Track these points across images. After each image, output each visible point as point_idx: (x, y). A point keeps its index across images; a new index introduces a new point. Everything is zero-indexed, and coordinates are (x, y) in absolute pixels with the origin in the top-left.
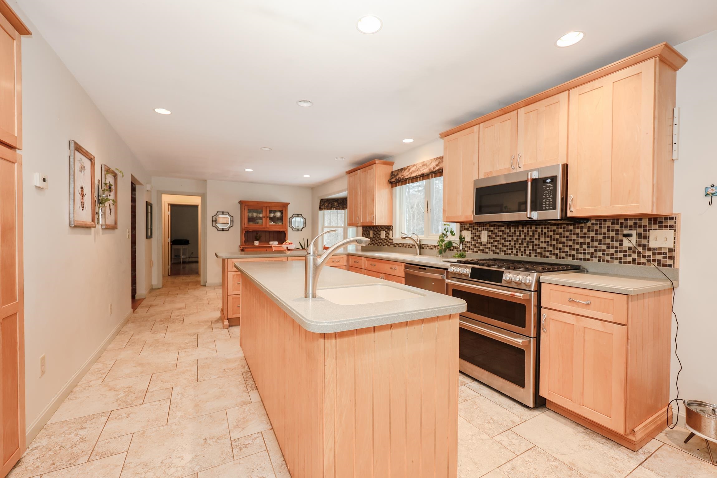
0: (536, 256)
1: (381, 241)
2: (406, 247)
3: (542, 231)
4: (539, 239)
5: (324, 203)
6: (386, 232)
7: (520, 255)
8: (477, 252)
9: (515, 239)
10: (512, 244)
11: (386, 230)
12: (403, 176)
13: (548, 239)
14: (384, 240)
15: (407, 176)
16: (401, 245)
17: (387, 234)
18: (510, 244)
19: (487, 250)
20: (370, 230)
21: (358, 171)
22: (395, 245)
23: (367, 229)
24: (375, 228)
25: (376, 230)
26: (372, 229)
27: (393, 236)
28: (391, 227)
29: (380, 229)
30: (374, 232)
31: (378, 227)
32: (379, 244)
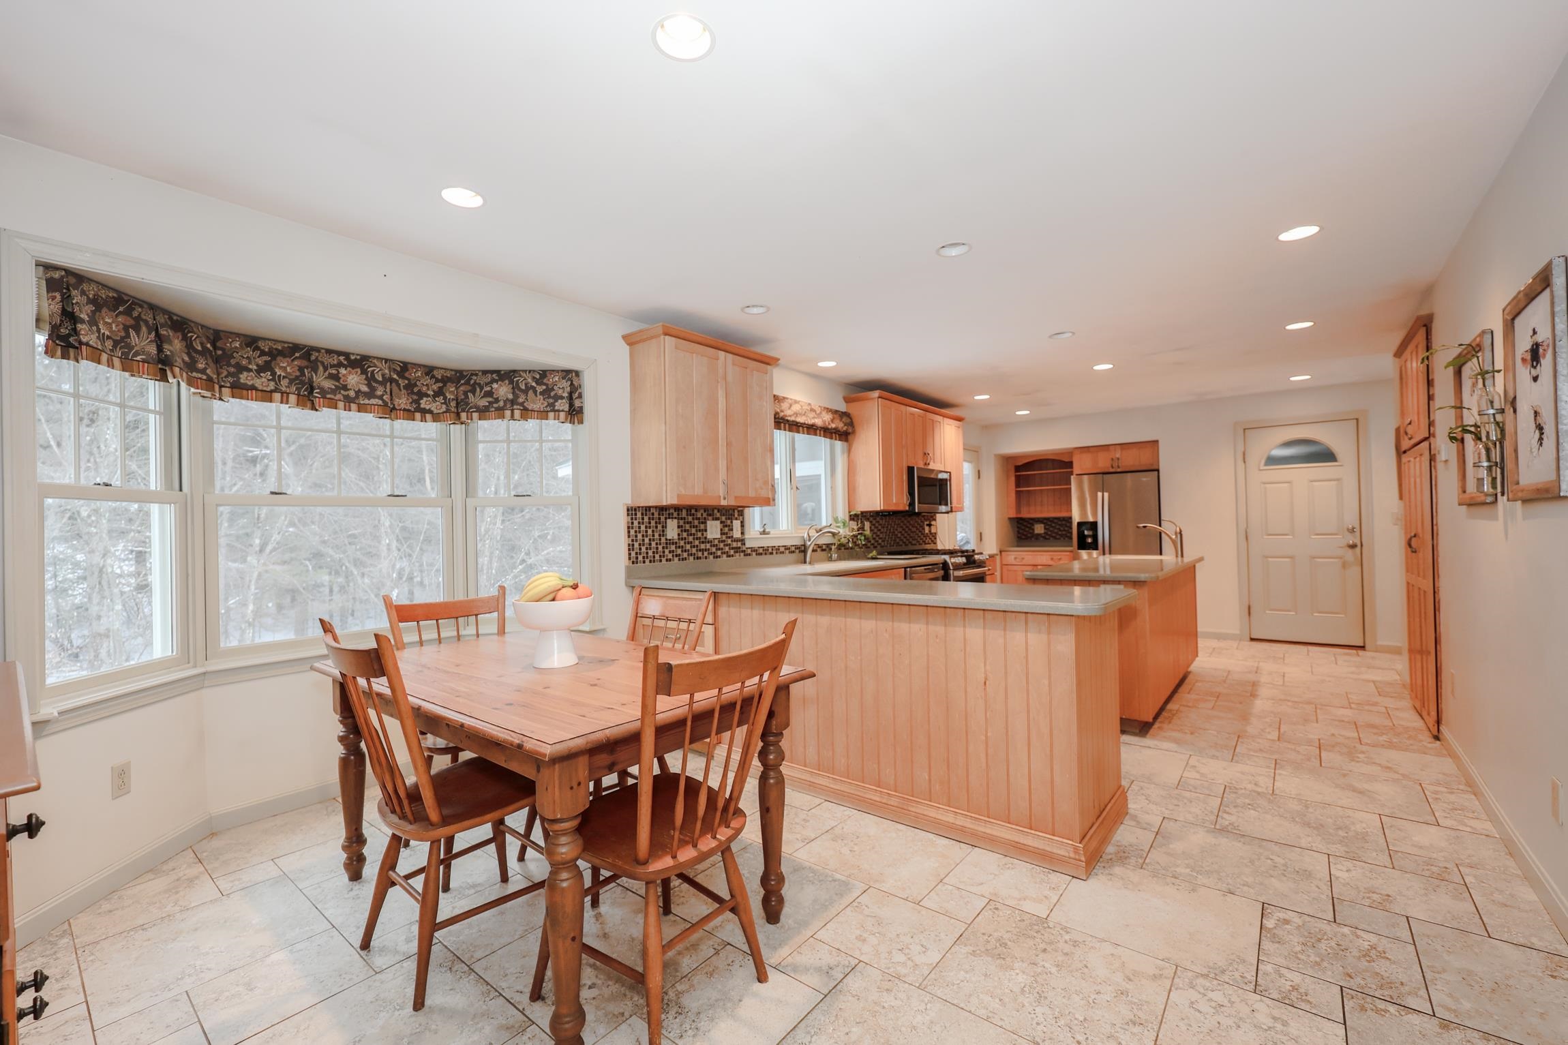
1: (708, 546)
2: (772, 553)
6: (721, 522)
8: (864, 549)
11: (723, 518)
14: (716, 542)
15: (790, 416)
16: (761, 551)
17: (726, 528)
20: (666, 519)
21: (720, 352)
22: (749, 551)
23: (653, 514)
24: (684, 512)
25: (690, 518)
26: (672, 514)
27: (742, 533)
28: (738, 511)
29: (702, 515)
30: (681, 522)
31: (696, 511)
32: (700, 554)
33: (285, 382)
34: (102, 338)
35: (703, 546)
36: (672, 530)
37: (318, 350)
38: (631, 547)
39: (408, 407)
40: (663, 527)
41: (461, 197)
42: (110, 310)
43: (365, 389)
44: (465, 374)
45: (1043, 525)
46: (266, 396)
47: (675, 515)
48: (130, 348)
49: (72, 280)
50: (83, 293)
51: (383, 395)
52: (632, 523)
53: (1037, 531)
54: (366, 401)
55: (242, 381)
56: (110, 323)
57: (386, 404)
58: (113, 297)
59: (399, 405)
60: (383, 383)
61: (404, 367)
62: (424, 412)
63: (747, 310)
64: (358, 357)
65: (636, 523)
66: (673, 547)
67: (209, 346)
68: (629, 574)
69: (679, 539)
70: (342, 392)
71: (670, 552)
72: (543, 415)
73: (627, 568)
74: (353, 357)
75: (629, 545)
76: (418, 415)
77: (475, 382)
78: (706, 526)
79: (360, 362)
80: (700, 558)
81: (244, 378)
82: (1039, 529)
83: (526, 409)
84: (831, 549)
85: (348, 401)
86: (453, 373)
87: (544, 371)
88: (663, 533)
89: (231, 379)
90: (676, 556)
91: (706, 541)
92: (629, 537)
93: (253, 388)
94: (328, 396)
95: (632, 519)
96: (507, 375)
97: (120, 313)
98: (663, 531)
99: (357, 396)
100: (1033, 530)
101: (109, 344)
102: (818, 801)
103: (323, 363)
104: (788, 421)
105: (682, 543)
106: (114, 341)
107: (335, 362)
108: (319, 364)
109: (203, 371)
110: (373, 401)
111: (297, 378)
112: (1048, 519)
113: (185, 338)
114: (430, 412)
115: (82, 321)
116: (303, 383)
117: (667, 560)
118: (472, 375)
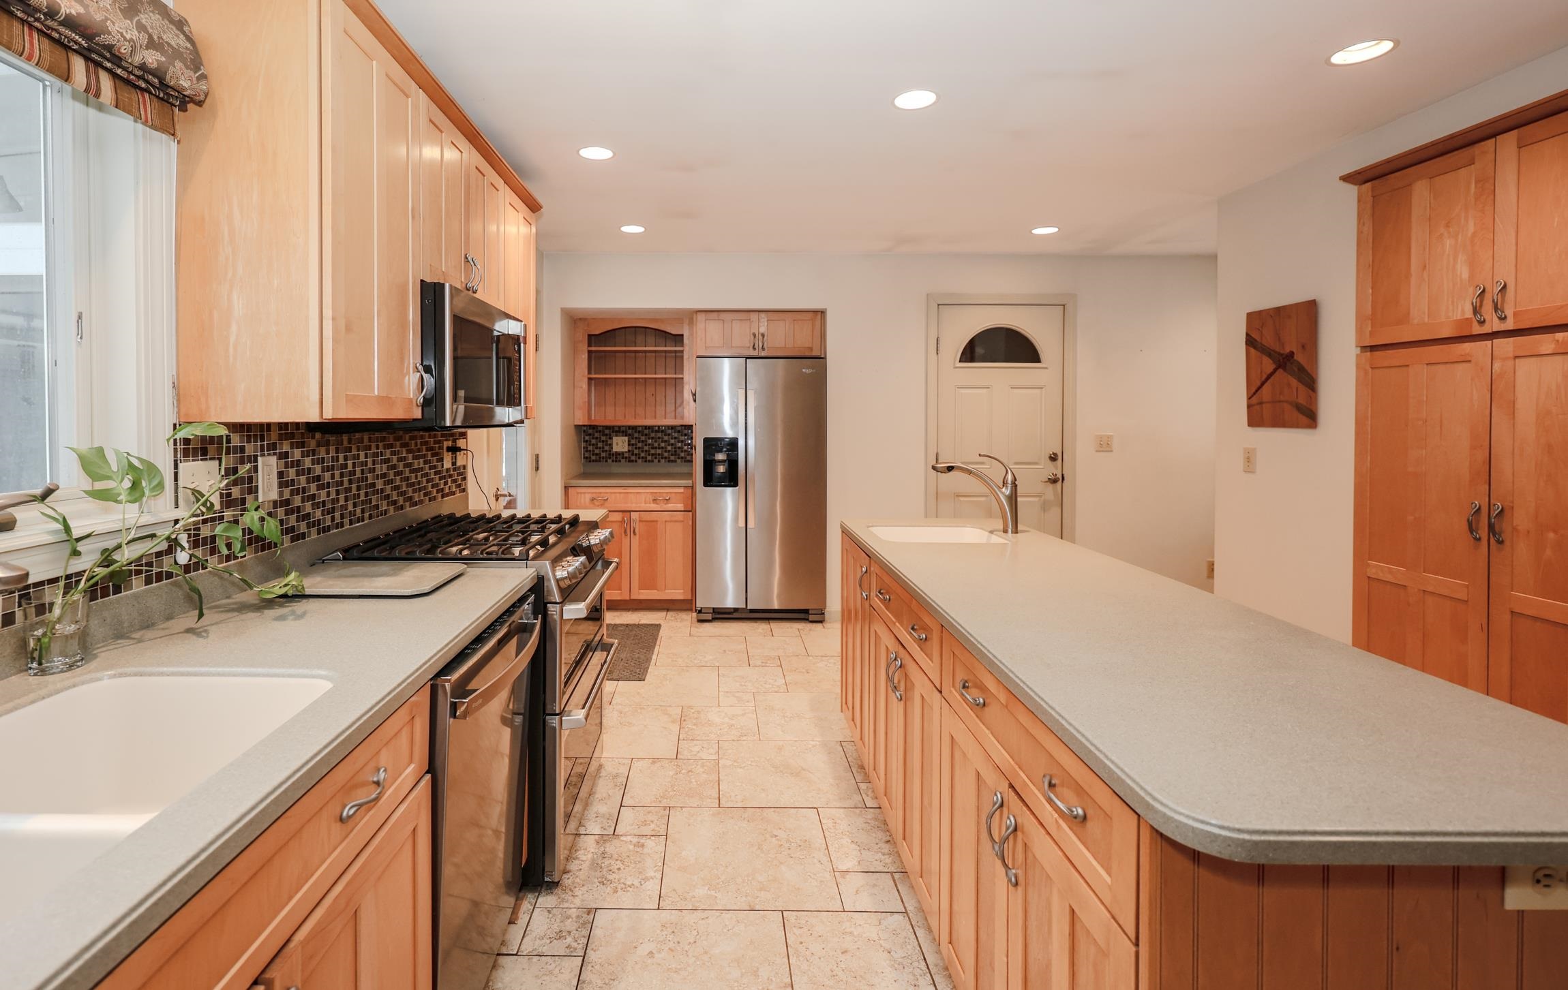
45: (626, 438)
53: (616, 449)
82: (620, 444)
100: (611, 445)
112: (634, 428)
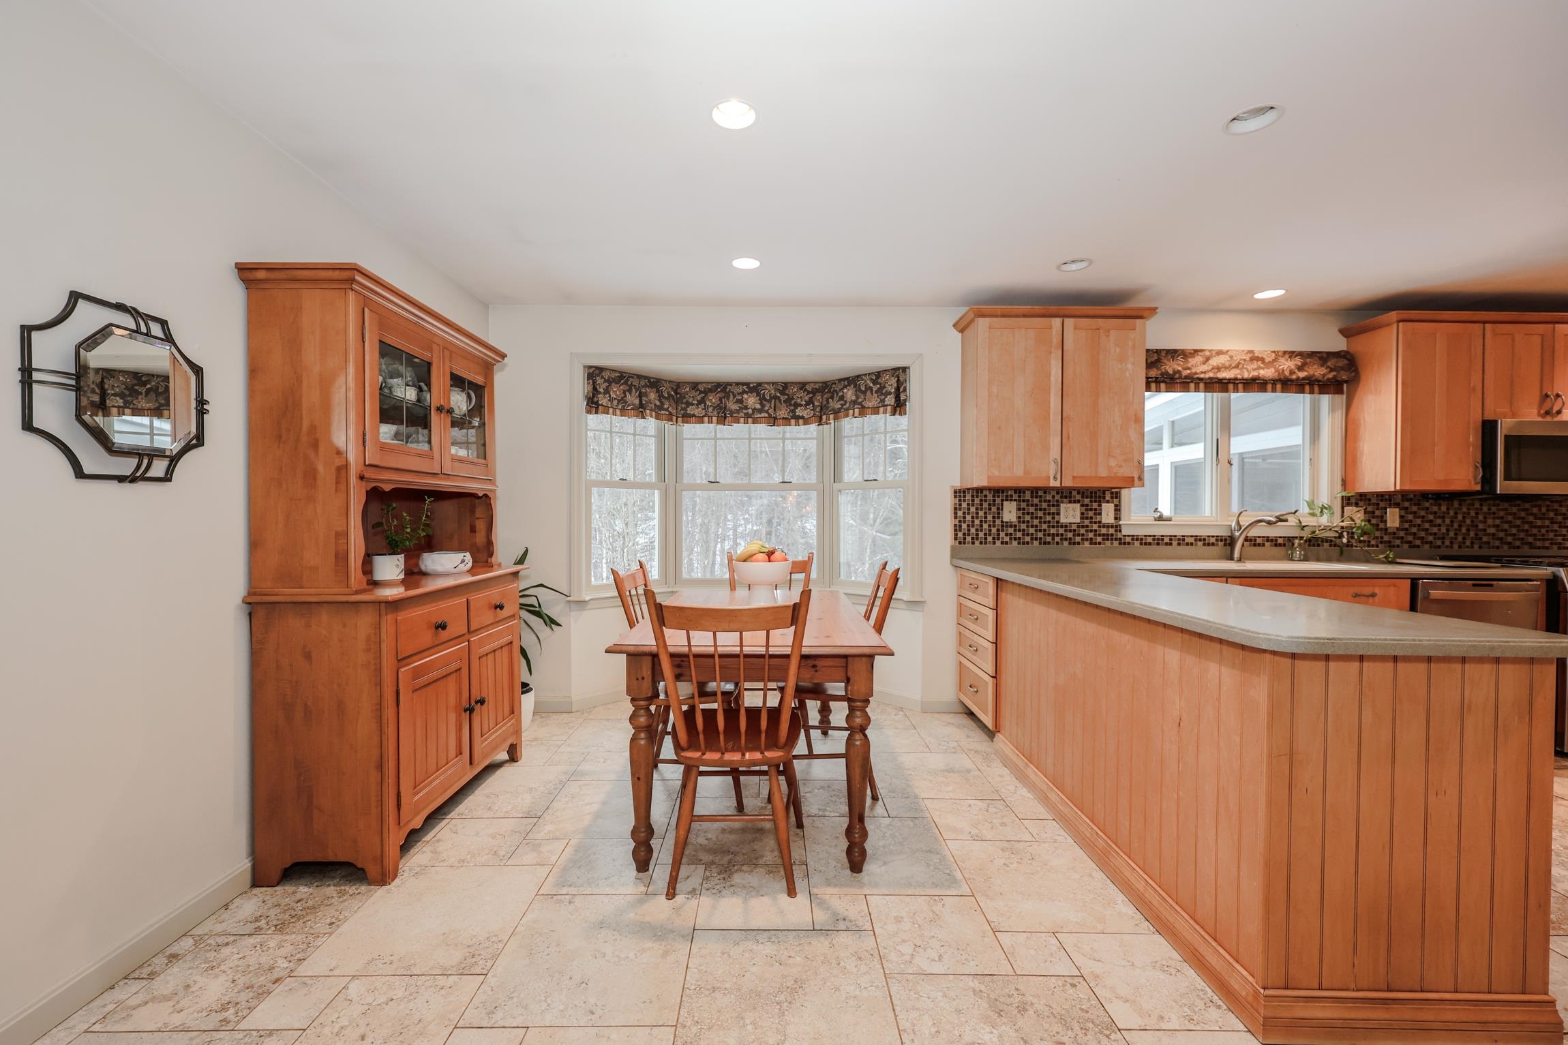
0: (1480, 547)
1: (1061, 531)
2: (1170, 544)
3: (1489, 509)
4: (1485, 522)
5: (703, 395)
6: (1083, 505)
7: (1456, 546)
8: (1377, 546)
9: (1448, 521)
10: (1444, 530)
11: (1087, 501)
12: (1189, 371)
13: (1498, 522)
14: (1074, 527)
15: (1205, 372)
16: (1150, 540)
17: (1091, 512)
18: (1439, 530)
19: (1398, 542)
20: (1002, 500)
21: (1053, 319)
22: (1128, 539)
23: (986, 496)
24: (1028, 495)
25: (1036, 501)
26: (1011, 496)
27: (1117, 518)
28: (1112, 493)
29: (1053, 497)
30: (1023, 505)
31: (1045, 493)
32: (1049, 539)
33: (710, 409)
34: (611, 400)
35: (1053, 531)
36: (1010, 512)
37: (730, 384)
38: (957, 529)
39: (786, 416)
40: (998, 509)
41: (746, 263)
42: (616, 384)
43: (758, 406)
44: (828, 384)
46: (700, 420)
47: (1015, 497)
48: (625, 402)
49: (597, 372)
50: (602, 377)
51: (769, 409)
52: (960, 505)
54: (759, 416)
55: (688, 412)
56: (616, 391)
57: (770, 416)
58: (618, 376)
59: (780, 415)
60: (769, 401)
61: (784, 387)
62: (797, 418)
63: (1066, 267)
64: (755, 385)
65: (964, 505)
66: (1011, 530)
67: (672, 393)
68: (955, 554)
69: (1019, 522)
70: (744, 411)
71: (1007, 535)
72: (875, 411)
73: (953, 548)
74: (751, 385)
75: (955, 526)
76: (793, 421)
77: (834, 390)
78: (1059, 510)
79: (755, 388)
80: (1049, 543)
81: (690, 410)
83: (863, 407)
84: (1293, 544)
85: (747, 416)
86: (821, 384)
87: (879, 372)
88: (998, 515)
89: (682, 412)
90: (1015, 539)
91: (1059, 525)
92: (956, 518)
93: (694, 416)
94: (734, 415)
95: (960, 501)
96: (852, 381)
97: (622, 384)
98: (999, 513)
99: (753, 413)
101: (615, 402)
102: (1046, 816)
103: (733, 393)
104: (1201, 379)
105: (1023, 526)
106: (618, 400)
107: (741, 391)
108: (731, 394)
109: (667, 410)
110: (763, 415)
111: (718, 405)
113: (658, 391)
114: (802, 417)
115: (600, 393)
116: (721, 408)
117: (1002, 543)
118: (833, 384)
